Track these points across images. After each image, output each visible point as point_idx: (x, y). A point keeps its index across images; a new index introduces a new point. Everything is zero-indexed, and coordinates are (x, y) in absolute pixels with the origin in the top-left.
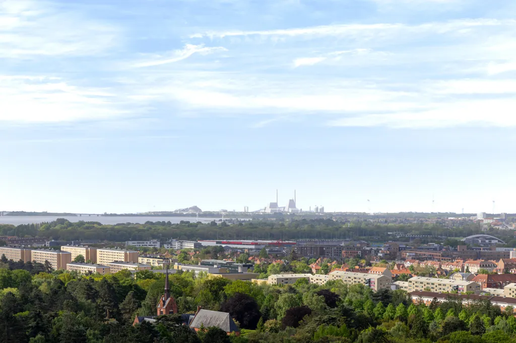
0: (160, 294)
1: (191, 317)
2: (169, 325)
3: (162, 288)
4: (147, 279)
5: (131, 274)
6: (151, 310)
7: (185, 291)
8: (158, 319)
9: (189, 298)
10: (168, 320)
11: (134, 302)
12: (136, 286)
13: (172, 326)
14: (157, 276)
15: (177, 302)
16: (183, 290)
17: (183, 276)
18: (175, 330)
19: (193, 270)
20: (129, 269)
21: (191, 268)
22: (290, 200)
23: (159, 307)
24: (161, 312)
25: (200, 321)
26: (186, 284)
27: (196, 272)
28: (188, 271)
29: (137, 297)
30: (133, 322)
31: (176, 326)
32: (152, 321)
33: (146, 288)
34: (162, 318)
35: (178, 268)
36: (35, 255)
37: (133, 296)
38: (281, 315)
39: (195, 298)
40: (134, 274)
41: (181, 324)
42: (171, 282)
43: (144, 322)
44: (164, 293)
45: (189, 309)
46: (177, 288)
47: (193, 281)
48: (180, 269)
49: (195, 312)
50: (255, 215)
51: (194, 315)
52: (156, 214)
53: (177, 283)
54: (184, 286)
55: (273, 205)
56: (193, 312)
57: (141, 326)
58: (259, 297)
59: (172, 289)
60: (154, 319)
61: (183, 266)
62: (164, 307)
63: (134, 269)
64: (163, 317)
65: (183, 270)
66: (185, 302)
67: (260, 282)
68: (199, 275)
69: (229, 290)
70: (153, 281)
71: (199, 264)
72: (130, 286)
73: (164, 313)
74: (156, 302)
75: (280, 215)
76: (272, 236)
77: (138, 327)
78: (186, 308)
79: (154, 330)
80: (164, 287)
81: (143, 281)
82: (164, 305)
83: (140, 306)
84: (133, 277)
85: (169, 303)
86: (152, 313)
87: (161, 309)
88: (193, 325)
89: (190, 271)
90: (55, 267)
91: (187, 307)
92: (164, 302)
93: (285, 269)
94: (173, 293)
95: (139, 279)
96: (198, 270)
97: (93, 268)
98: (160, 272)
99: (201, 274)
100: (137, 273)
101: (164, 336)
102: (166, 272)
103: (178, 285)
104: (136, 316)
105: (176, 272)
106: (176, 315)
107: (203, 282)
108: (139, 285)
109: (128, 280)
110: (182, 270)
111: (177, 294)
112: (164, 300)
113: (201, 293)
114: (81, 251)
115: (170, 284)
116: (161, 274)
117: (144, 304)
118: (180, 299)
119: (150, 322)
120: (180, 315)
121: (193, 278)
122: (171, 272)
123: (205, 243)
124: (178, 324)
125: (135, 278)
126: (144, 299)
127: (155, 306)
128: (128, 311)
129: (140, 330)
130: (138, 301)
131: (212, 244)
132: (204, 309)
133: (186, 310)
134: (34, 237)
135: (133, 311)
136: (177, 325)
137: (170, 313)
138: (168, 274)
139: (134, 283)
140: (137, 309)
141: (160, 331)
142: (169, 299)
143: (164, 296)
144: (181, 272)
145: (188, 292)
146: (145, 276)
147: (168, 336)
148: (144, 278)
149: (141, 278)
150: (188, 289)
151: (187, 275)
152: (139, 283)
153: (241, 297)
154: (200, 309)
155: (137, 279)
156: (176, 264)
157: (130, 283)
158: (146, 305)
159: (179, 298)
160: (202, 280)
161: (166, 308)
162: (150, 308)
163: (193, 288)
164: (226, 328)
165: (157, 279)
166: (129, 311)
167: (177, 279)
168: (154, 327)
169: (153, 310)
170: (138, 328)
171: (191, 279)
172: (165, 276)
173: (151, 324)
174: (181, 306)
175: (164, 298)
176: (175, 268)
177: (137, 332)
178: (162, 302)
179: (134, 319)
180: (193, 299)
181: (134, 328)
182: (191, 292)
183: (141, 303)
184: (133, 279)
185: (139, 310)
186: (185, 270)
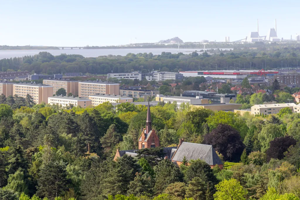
0: (141, 127)
1: (174, 150)
2: (150, 159)
3: (144, 121)
4: (129, 112)
5: (113, 107)
6: (132, 143)
7: (167, 124)
8: (140, 153)
9: (171, 131)
10: (149, 154)
11: (116, 136)
12: (118, 120)
13: (154, 160)
14: (138, 108)
15: (159, 136)
16: (165, 122)
17: (164, 108)
18: (157, 164)
19: (176, 102)
20: (110, 102)
21: (172, 99)
22: (271, 29)
23: (141, 140)
24: (143, 146)
25: (183, 154)
26: (167, 116)
27: (178, 103)
28: (170, 103)
29: (118, 130)
30: (114, 156)
31: (157, 160)
32: (133, 155)
33: (127, 121)
34: (143, 152)
35: (160, 99)
36: (17, 89)
37: (115, 130)
38: (265, 146)
39: (177, 130)
40: (116, 107)
41: (163, 158)
42: (153, 114)
43: (126, 157)
44: (146, 126)
45: (171, 142)
46: (159, 121)
47: (175, 113)
48: (162, 101)
49: (177, 145)
50: (237, 45)
51: (176, 148)
52: (137, 46)
53: (159, 115)
54: (165, 119)
55: (254, 35)
56: (175, 145)
57: (123, 160)
58: (242, 128)
59: (154, 122)
60: (135, 153)
61: (165, 98)
62: (146, 140)
63: (116, 102)
64: (145, 150)
65: (165, 102)
66: (167, 135)
67: (242, 112)
68: (181, 106)
69: (212, 122)
70: (135, 113)
71: (181, 95)
72: (112, 119)
73: (146, 147)
74: (137, 135)
75: (261, 44)
76: (253, 66)
77: (119, 161)
78: (168, 141)
79: (136, 165)
80: (146, 119)
81: (124, 114)
82: (146, 138)
83: (121, 140)
84: (114, 109)
85: (151, 136)
86: (134, 146)
87: (143, 143)
88: (175, 159)
89: (172, 103)
90: (36, 100)
91: (169, 139)
92: (146, 135)
93: (268, 99)
94: (155, 125)
95: (120, 112)
96: (180, 101)
97: (74, 102)
98: (142, 105)
99: (183, 106)
100: (119, 106)
101: (146, 170)
102: (147, 104)
103: (159, 117)
104: (117, 150)
105: (157, 103)
106: (158, 148)
107: (185, 114)
108: (120, 118)
109: (110, 113)
110: (163, 101)
111: (159, 126)
112: (145, 133)
113: (183, 125)
114: (63, 84)
115: (152, 117)
116: (142, 106)
117: (126, 138)
118: (162, 132)
119: (132, 156)
120: (161, 148)
121: (175, 109)
122: (153, 104)
123: (187, 74)
124: (160, 157)
125: (117, 111)
126: (125, 132)
127: (137, 139)
128: (109, 145)
129: (122, 165)
130: (119, 134)
131: (194, 74)
132: (186, 141)
133: (168, 143)
134: (16, 71)
135: (115, 144)
136: (159, 159)
137: (152, 146)
138: (149, 106)
139: (115, 116)
140: (119, 142)
141: (142, 165)
142: (151, 132)
143: (146, 129)
144: (162, 104)
145: (170, 124)
146: (127, 109)
147: (150, 170)
148: (126, 111)
149: (122, 111)
150: (170, 121)
151: (169, 107)
152: (121, 115)
153: (224, 128)
154: (182, 141)
155: (118, 112)
156: (158, 95)
157: (112, 116)
158: (128, 138)
159: (161, 130)
160: (184, 112)
161: (148, 141)
162: (131, 142)
163: (175, 120)
164: (209, 161)
165: (139, 111)
166: (111, 145)
167: (159, 111)
168: (136, 161)
169: (135, 144)
170: (119, 163)
171: (173, 111)
172: (146, 108)
173: (133, 158)
174: (163, 139)
175: (145, 131)
176: (156, 100)
177: (118, 167)
178: (143, 136)
179: (115, 153)
180: (175, 131)
181: (115, 162)
182: (173, 124)
183: (122, 137)
184: (115, 112)
185: (120, 144)
186: (166, 102)
